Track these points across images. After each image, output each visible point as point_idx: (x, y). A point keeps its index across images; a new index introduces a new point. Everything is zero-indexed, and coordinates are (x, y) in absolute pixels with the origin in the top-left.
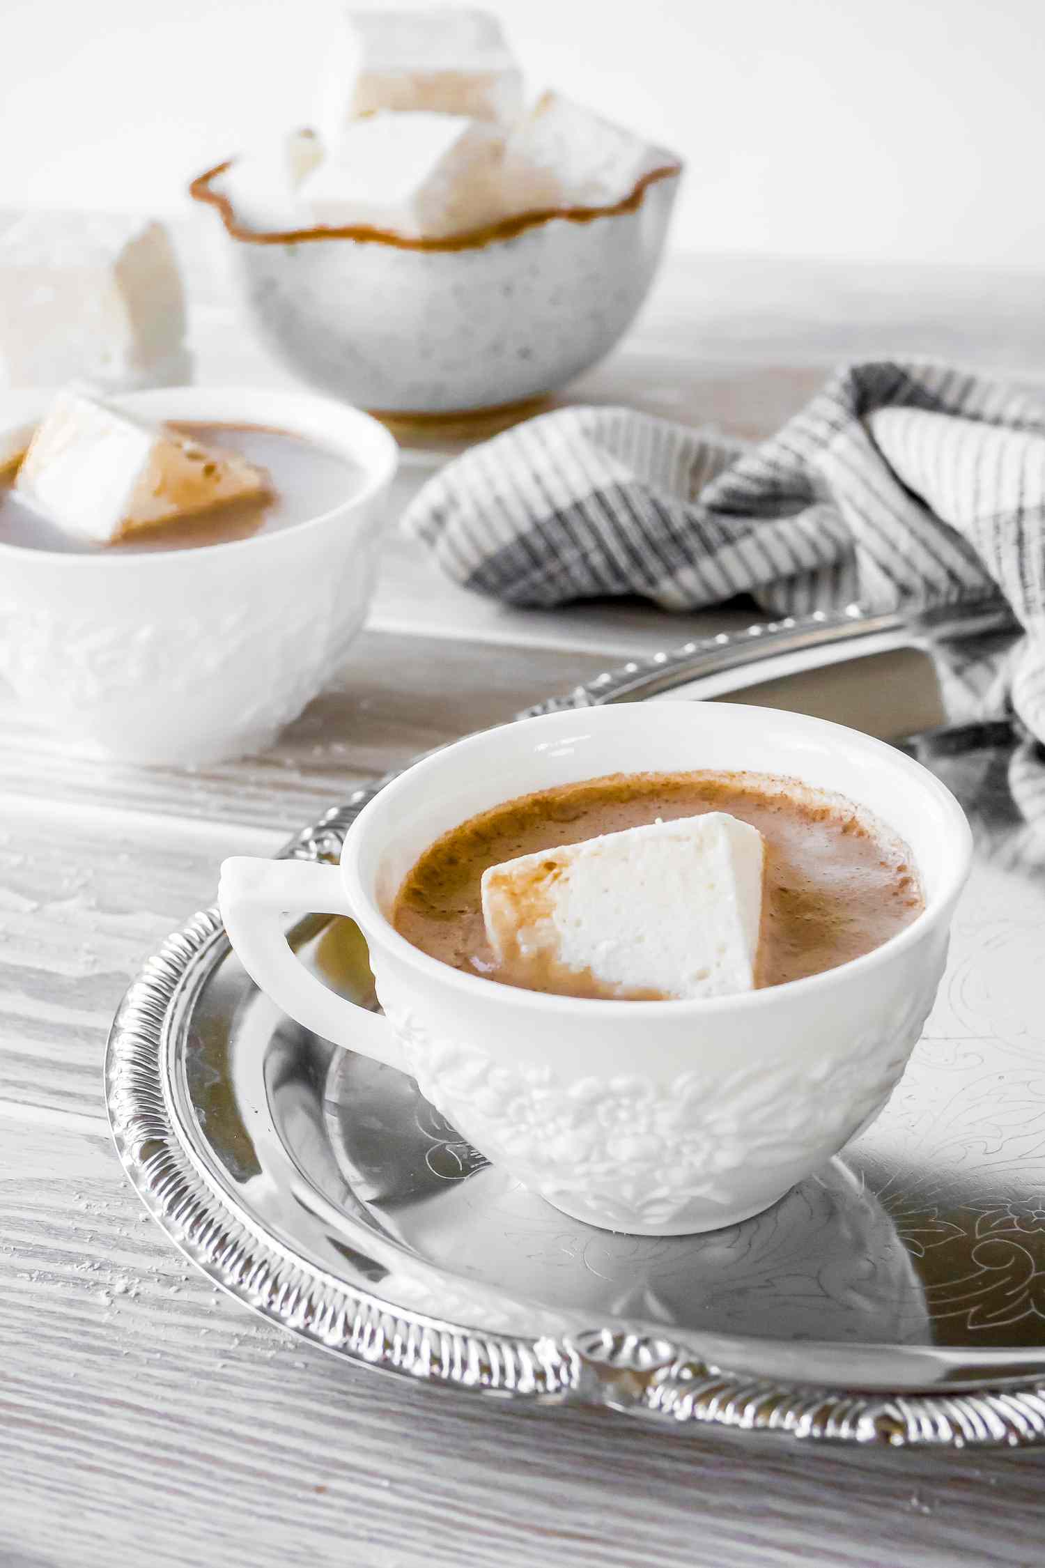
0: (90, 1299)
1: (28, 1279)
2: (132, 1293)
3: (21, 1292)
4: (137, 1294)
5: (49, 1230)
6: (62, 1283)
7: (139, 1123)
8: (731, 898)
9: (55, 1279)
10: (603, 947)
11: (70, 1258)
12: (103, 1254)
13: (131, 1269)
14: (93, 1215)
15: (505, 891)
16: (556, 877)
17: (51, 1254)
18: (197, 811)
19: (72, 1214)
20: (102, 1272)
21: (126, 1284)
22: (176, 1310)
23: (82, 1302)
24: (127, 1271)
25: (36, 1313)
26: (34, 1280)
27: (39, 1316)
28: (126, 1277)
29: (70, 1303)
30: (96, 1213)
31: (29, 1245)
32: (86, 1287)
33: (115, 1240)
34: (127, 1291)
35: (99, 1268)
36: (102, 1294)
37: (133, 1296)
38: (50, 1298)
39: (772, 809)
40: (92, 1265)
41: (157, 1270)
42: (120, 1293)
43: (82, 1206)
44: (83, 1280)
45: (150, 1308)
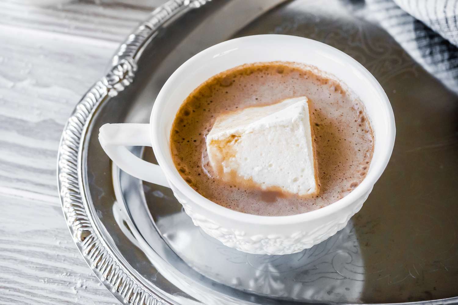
0: (68, 291)
1: (44, 282)
2: (84, 287)
3: (42, 289)
4: (86, 287)
5: (47, 256)
6: (57, 284)
7: (78, 222)
8: (306, 150)
9: (54, 281)
10: (257, 169)
11: (58, 271)
12: (70, 267)
13: (82, 275)
14: (62, 248)
15: (216, 147)
16: (236, 141)
17: (50, 269)
18: (66, 30)
19: (55, 248)
20: (71, 277)
21: (81, 283)
22: (102, 295)
23: (66, 293)
24: (80, 276)
25: (50, 300)
26: (46, 283)
27: (51, 301)
28: (81, 279)
29: (61, 293)
30: (64, 247)
31: (41, 264)
32: (66, 285)
33: (73, 260)
34: (82, 286)
35: (70, 275)
36: (73, 288)
37: (85, 288)
38: (53, 292)
39: (306, 77)
40: (67, 274)
41: (91, 274)
42: (79, 287)
43: (57, 243)
44: (65, 281)
45: (92, 294)
